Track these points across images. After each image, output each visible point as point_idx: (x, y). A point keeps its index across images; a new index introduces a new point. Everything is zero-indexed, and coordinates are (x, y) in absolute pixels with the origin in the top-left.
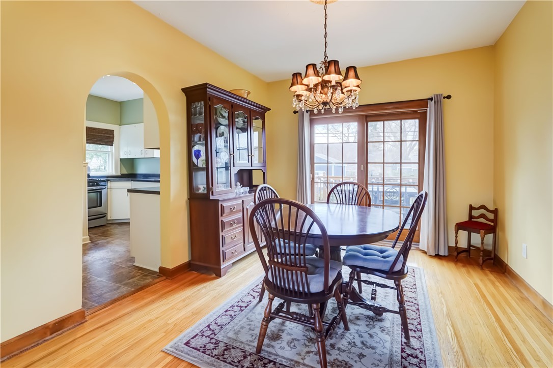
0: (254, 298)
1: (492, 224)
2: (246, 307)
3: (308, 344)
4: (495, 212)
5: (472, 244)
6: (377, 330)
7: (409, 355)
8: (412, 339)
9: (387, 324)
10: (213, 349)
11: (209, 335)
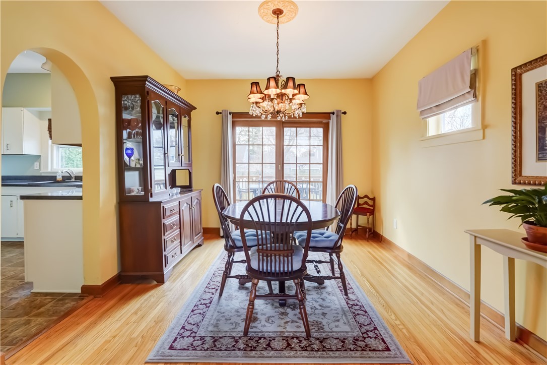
0: (213, 294)
1: (372, 208)
2: (210, 303)
3: (283, 317)
4: (374, 199)
5: (359, 224)
6: (325, 295)
7: (352, 305)
8: (349, 295)
9: (329, 289)
10: (202, 344)
11: (189, 334)
